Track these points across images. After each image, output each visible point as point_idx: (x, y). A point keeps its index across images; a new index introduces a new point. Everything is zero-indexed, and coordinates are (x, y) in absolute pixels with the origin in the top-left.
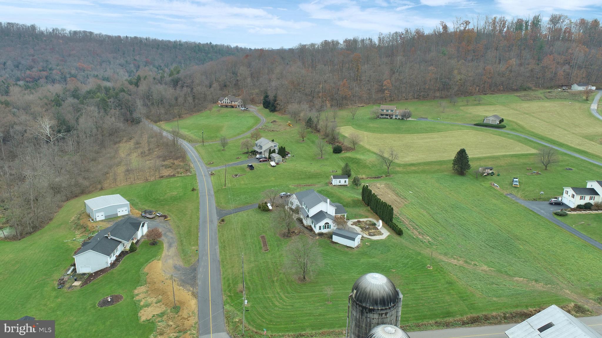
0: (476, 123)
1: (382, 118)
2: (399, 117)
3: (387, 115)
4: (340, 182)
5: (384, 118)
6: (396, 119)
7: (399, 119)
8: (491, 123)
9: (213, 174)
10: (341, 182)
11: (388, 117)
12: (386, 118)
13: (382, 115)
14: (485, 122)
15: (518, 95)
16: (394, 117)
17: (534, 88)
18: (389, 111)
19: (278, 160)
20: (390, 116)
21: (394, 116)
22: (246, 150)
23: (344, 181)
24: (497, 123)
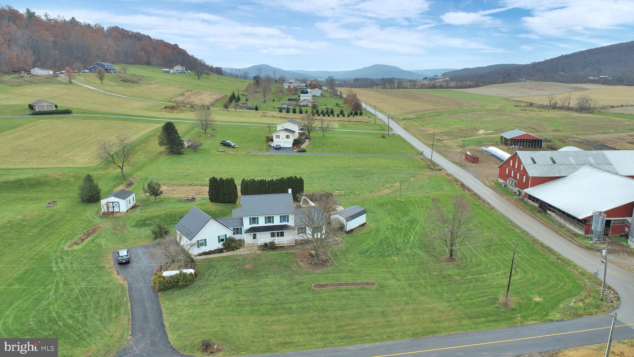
8: (46, 110)
10: (131, 201)
14: (36, 110)
24: (55, 109)
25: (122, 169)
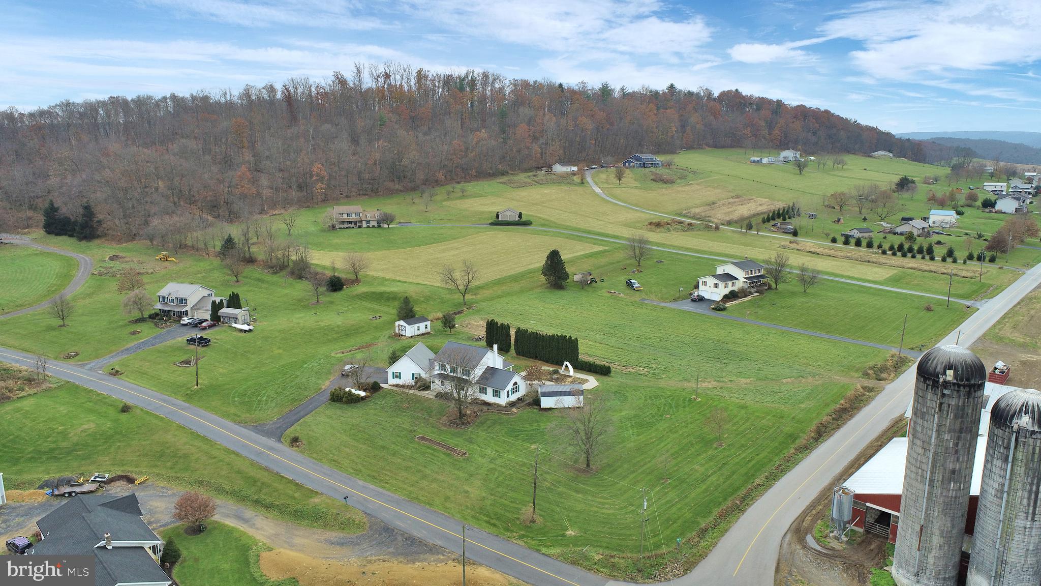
0: (490, 222)
1: (344, 228)
2: (373, 223)
3: (350, 222)
4: (418, 330)
5: (347, 228)
6: (368, 227)
7: (374, 227)
8: (508, 219)
9: (117, 372)
10: (420, 328)
11: (353, 225)
12: (349, 228)
13: (343, 223)
14: (500, 219)
15: (501, 180)
16: (364, 225)
17: (510, 172)
18: (353, 216)
19: (243, 319)
20: (356, 223)
21: (364, 223)
22: (137, 314)
23: (424, 327)
24: (517, 219)
25: (464, 296)
